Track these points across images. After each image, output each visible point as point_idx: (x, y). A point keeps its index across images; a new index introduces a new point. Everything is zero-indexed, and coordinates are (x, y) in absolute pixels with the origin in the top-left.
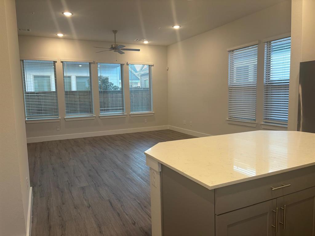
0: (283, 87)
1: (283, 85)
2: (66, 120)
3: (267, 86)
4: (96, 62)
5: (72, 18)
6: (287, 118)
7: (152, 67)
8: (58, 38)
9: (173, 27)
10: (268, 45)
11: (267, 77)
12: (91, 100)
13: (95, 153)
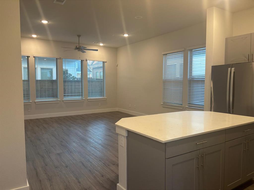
0: (201, 82)
1: (201, 80)
2: (36, 103)
3: (190, 80)
4: (62, 58)
5: (48, 25)
6: (204, 103)
7: (106, 63)
8: (33, 38)
9: (123, 35)
10: (190, 52)
11: (190, 74)
12: (57, 87)
13: (62, 129)
